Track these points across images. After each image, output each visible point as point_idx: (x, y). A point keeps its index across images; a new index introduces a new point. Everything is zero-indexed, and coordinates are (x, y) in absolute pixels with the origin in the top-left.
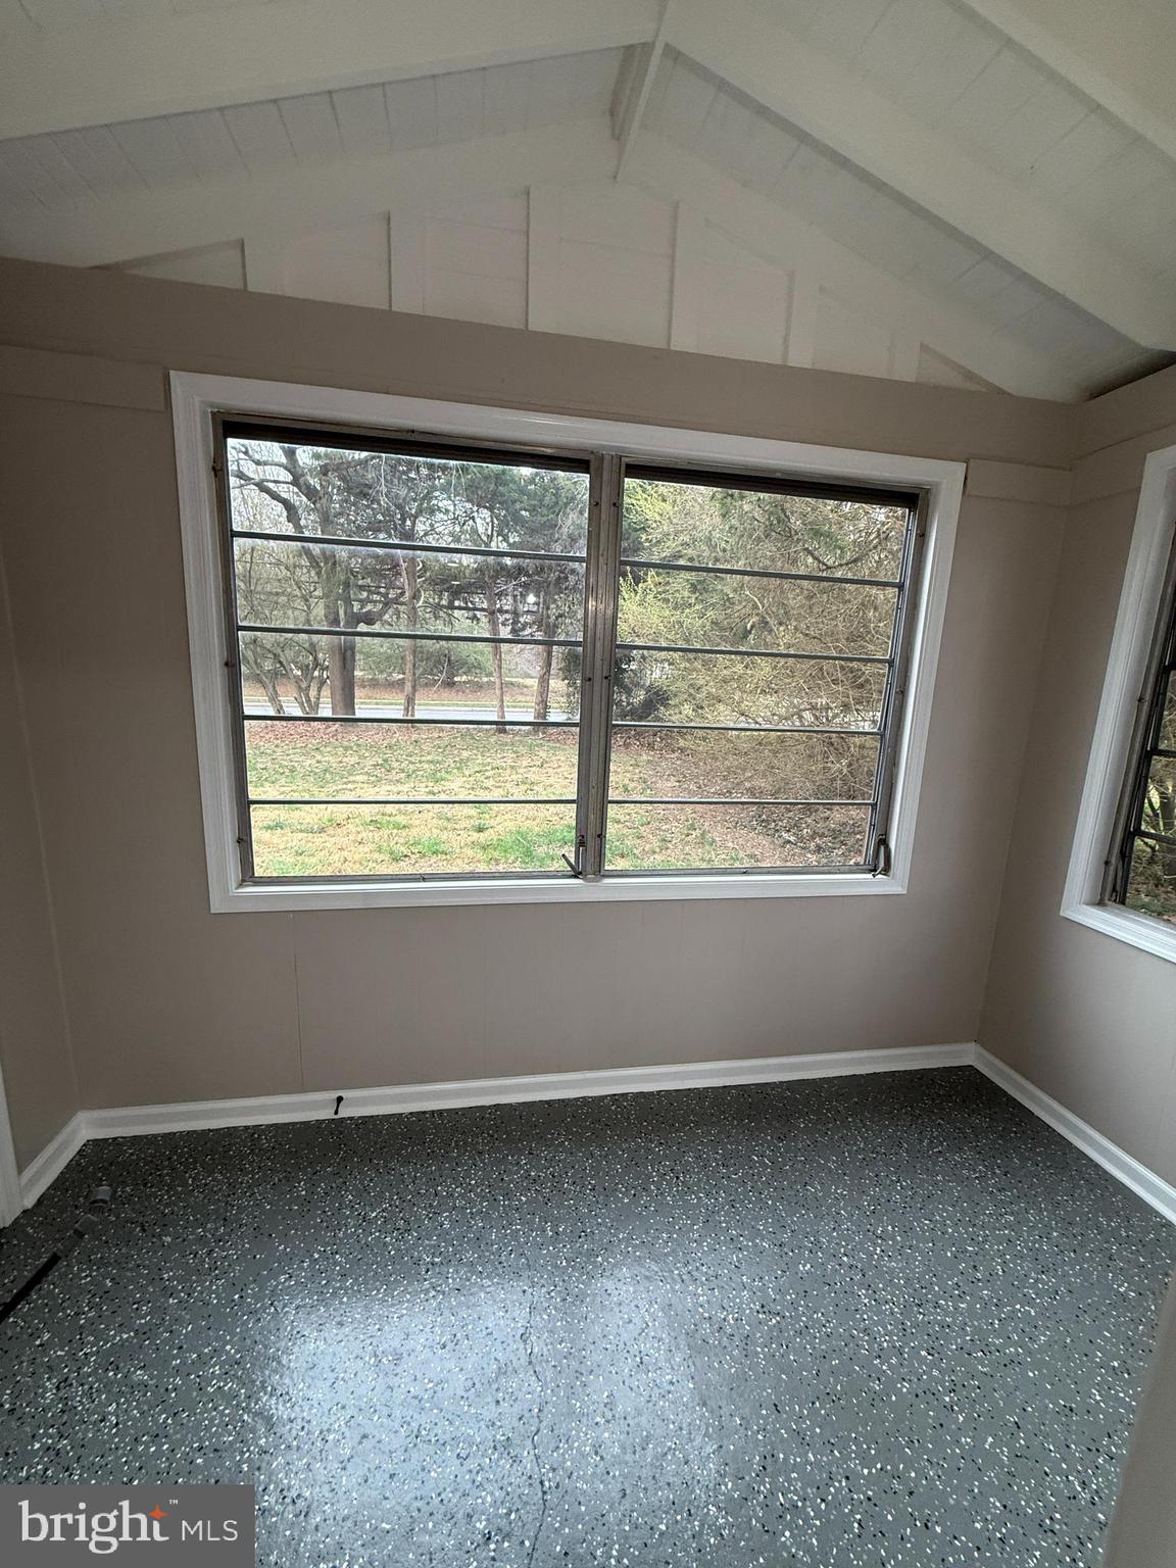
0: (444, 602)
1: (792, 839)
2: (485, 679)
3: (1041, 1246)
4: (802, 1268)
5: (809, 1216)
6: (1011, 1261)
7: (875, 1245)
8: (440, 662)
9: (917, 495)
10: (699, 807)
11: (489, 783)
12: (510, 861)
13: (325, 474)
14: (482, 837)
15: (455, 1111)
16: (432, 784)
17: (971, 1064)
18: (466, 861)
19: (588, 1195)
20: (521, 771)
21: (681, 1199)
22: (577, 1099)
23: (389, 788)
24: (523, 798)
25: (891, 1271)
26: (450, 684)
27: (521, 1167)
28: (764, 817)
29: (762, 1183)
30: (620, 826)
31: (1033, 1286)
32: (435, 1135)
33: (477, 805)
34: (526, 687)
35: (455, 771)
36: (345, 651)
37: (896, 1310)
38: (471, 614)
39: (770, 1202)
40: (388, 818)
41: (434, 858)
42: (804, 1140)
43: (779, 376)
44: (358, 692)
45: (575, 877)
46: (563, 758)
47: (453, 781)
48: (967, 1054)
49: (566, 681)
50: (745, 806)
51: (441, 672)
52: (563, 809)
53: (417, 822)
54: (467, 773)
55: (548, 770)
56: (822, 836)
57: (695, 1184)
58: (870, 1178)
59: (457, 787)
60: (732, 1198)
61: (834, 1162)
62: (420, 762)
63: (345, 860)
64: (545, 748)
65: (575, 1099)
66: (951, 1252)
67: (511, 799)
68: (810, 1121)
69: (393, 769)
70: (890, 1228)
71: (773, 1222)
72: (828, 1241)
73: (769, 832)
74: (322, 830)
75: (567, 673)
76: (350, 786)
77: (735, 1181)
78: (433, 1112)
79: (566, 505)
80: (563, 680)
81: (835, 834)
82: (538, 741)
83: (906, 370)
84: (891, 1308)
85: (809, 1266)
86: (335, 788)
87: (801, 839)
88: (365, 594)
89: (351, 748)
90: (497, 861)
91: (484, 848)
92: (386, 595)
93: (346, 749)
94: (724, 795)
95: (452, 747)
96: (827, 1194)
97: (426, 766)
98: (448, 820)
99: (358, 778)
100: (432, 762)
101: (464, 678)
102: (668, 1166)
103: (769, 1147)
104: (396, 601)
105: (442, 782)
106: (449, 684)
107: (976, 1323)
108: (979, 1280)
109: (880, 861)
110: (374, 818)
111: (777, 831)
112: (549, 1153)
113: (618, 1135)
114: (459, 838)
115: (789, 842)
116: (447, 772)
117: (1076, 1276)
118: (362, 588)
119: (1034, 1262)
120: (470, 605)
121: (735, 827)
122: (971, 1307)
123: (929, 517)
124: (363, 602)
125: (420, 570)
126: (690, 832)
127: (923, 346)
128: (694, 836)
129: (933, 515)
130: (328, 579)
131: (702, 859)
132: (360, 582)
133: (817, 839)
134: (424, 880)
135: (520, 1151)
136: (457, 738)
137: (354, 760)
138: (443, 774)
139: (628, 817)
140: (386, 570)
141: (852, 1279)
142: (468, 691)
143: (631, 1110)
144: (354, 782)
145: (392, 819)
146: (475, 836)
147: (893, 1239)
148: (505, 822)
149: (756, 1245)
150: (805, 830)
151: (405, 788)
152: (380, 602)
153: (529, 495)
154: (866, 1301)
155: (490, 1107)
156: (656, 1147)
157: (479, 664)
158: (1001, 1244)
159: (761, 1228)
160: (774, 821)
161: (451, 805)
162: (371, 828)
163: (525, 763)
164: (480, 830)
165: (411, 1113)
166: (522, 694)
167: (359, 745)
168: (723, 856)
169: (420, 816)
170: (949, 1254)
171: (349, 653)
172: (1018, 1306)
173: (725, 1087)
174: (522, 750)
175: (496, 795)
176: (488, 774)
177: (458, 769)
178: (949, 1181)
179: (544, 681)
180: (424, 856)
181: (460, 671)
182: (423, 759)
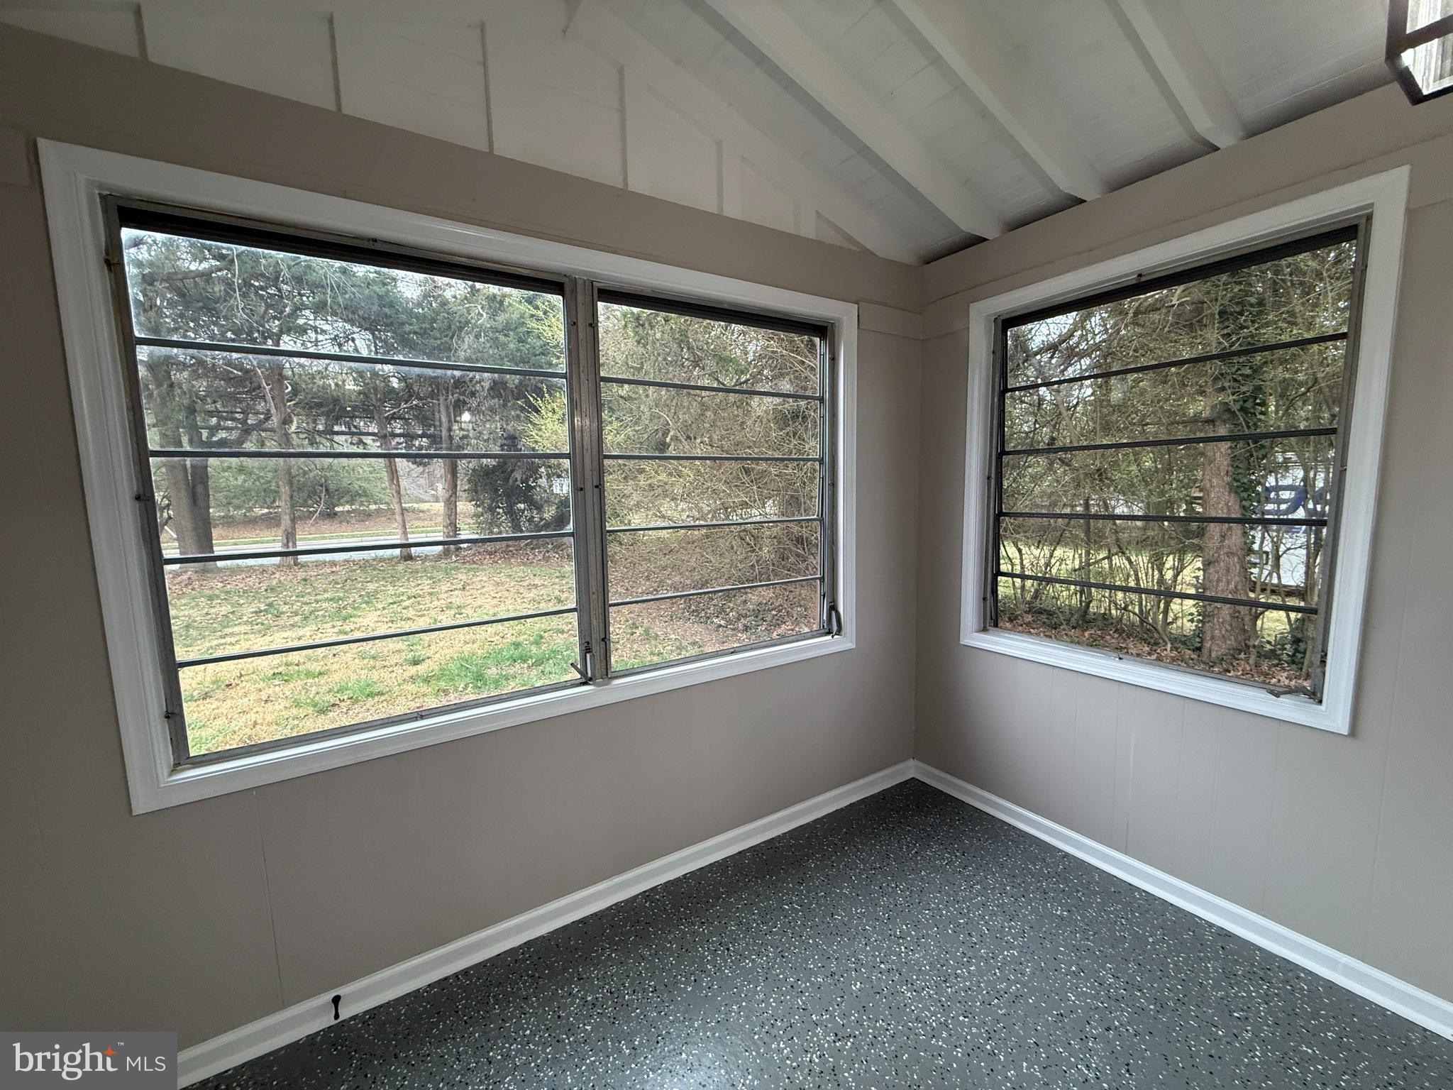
0: (320, 427)
1: (723, 623)
2: (373, 507)
3: (1003, 900)
4: (854, 988)
5: (844, 941)
6: (991, 919)
7: (899, 945)
8: (315, 493)
9: (827, 327)
10: (636, 607)
11: (411, 613)
12: (460, 689)
13: (151, 284)
14: (421, 669)
15: (483, 964)
16: (340, 623)
17: (912, 776)
18: (410, 697)
19: (653, 997)
20: (443, 596)
21: (738, 967)
22: (610, 908)
23: (285, 635)
24: (453, 623)
25: (917, 961)
26: (331, 515)
27: (575, 996)
28: (693, 607)
29: (799, 927)
30: (565, 635)
31: (1010, 933)
32: (466, 998)
33: (404, 637)
34: (422, 511)
35: (364, 605)
36: (194, 487)
37: (931, 992)
38: (355, 439)
39: (811, 941)
40: (296, 668)
41: (370, 702)
42: (818, 878)
43: (718, 223)
44: (215, 533)
45: (585, 684)
46: (485, 578)
47: (364, 617)
48: (910, 769)
49: (474, 503)
50: (674, 601)
51: (318, 503)
52: (501, 628)
53: (335, 667)
54: (380, 606)
55: (472, 591)
56: (746, 616)
57: (746, 949)
58: (877, 892)
59: (370, 621)
60: (780, 949)
61: (847, 887)
62: (317, 601)
63: (255, 724)
64: (462, 570)
65: (607, 909)
66: (950, 928)
67: (439, 625)
68: (817, 859)
69: (283, 613)
70: (904, 927)
71: (819, 958)
72: (865, 956)
73: (702, 620)
74: (206, 696)
75: (474, 494)
76: (228, 640)
77: (776, 933)
78: (456, 975)
79: (461, 329)
80: (470, 501)
81: (756, 614)
82: (453, 565)
83: (809, 229)
84: (928, 992)
85: (858, 983)
86: (208, 644)
87: (729, 622)
88: (214, 421)
89: (218, 597)
90: (446, 692)
91: (427, 680)
92: (244, 422)
93: (211, 598)
94: (651, 593)
95: (352, 581)
96: (851, 917)
97: (325, 605)
98: (374, 658)
99: (236, 629)
100: (331, 600)
101: (347, 507)
102: (716, 942)
103: (793, 893)
104: (259, 426)
105: (352, 619)
106: (329, 515)
107: (985, 978)
108: (975, 943)
109: (832, 625)
110: (276, 671)
111: (708, 618)
112: (599, 970)
113: (660, 930)
114: (394, 675)
115: (720, 626)
116: (354, 608)
117: (1031, 914)
118: (210, 414)
119: (1003, 914)
120: (354, 430)
121: (672, 620)
122: (977, 965)
123: (836, 345)
124: (213, 430)
125: (289, 393)
126: (634, 631)
127: (817, 212)
128: (638, 634)
129: (839, 345)
130: (163, 403)
131: (652, 654)
132: (208, 407)
133: (742, 620)
134: (422, 717)
135: (569, 982)
136: (355, 570)
137: (225, 609)
138: (350, 610)
139: (570, 626)
140: (243, 393)
141: (893, 981)
142: (353, 521)
143: (665, 901)
144: (232, 634)
145: (301, 668)
146: (412, 670)
147: (910, 935)
148: (443, 649)
149: (812, 984)
150: (731, 614)
151: (307, 631)
152: (236, 428)
153: (417, 318)
154: (909, 995)
155: (520, 947)
156: (699, 928)
157: (365, 492)
158: (979, 909)
159: (812, 966)
160: (703, 610)
161: (371, 643)
162: (277, 682)
163: (444, 588)
164: (416, 662)
165: (429, 985)
166: (419, 519)
167: (229, 592)
168: (669, 648)
169: (336, 660)
170: (950, 931)
171: (200, 489)
172: (1006, 953)
173: (740, 852)
174: (441, 575)
175: (422, 624)
176: (404, 604)
177: (367, 603)
178: (930, 874)
179: (451, 503)
180: (357, 701)
181: (342, 501)
182: (319, 597)
